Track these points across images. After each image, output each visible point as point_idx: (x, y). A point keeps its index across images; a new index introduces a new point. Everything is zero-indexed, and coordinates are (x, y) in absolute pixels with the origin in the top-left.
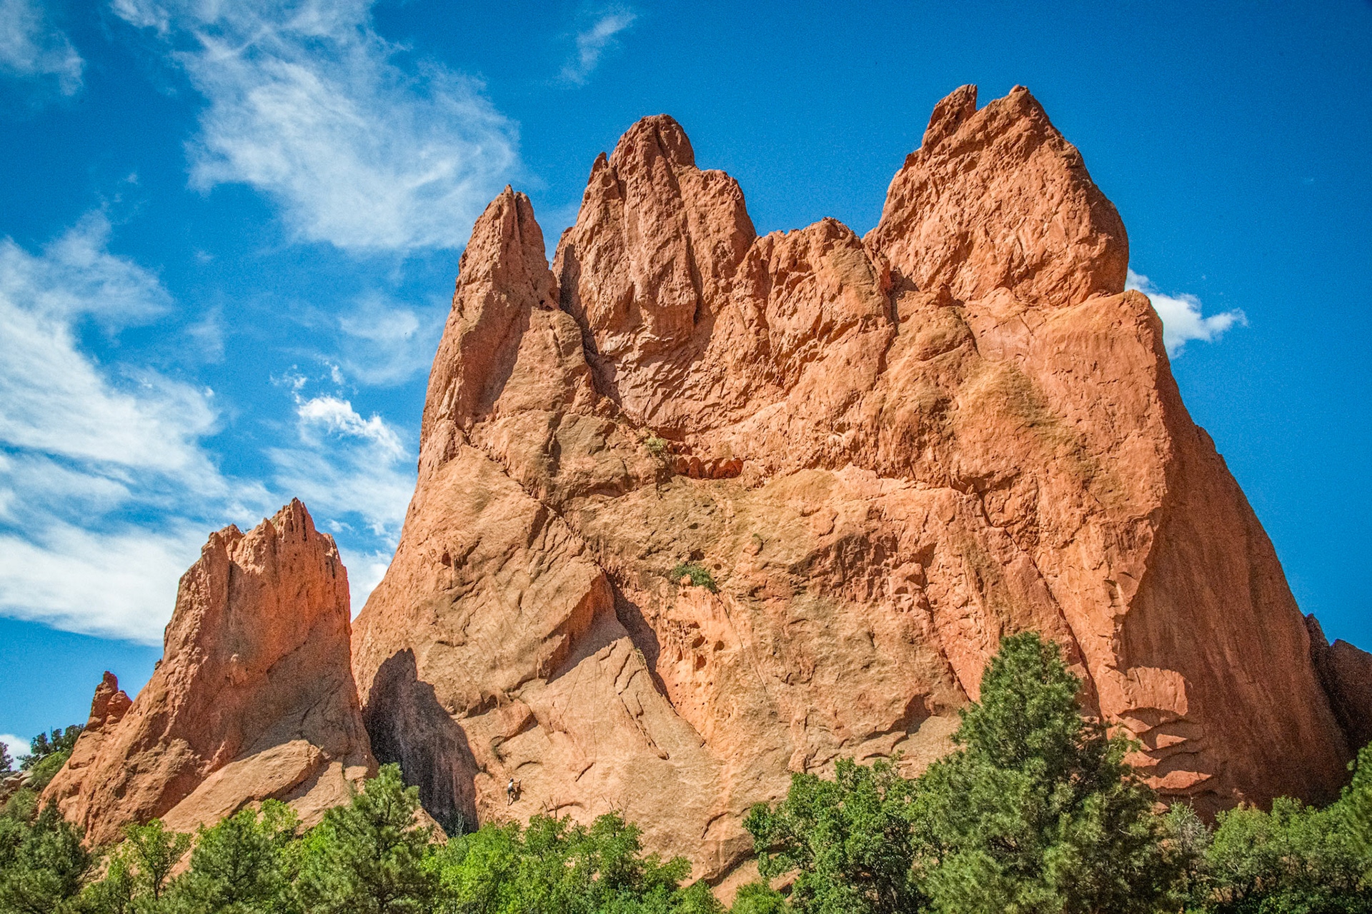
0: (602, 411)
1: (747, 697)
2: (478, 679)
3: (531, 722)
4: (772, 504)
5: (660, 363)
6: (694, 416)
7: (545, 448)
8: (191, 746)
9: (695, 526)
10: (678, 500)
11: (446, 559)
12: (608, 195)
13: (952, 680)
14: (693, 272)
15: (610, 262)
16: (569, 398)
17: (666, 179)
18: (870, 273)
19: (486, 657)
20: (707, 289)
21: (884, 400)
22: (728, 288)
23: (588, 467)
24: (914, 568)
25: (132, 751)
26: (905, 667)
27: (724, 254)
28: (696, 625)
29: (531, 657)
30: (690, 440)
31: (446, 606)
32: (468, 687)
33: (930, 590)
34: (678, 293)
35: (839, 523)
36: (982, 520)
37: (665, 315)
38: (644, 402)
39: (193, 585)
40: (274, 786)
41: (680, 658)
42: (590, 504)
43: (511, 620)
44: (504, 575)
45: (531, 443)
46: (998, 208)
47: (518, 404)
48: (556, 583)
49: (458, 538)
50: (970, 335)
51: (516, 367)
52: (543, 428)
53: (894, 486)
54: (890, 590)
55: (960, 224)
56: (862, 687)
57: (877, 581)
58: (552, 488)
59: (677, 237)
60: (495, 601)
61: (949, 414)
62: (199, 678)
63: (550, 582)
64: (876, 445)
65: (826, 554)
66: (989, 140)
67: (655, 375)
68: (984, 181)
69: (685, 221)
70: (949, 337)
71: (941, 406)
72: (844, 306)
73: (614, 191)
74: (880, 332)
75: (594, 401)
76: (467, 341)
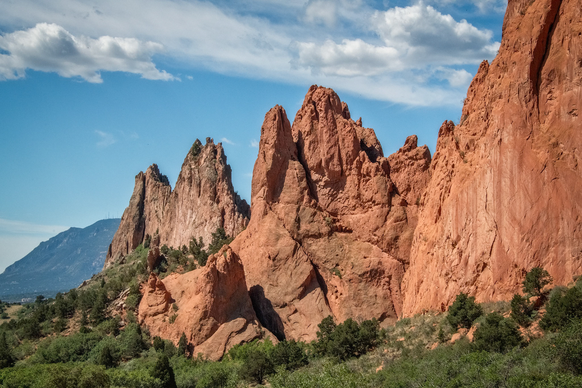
0: (312, 206)
1: (346, 309)
2: (282, 298)
3: (296, 311)
4: (358, 251)
5: (330, 188)
6: (340, 209)
7: (296, 220)
8: (215, 318)
9: (337, 255)
10: (334, 244)
11: (269, 257)
12: (313, 118)
13: (393, 309)
14: (340, 159)
15: (314, 148)
16: (302, 200)
17: (332, 121)
18: (386, 187)
19: (283, 292)
20: (344, 167)
21: (384, 232)
22: (350, 169)
23: (308, 228)
24: (387, 279)
25: (201, 320)
26: (383, 305)
27: (350, 156)
28: (336, 287)
29: (295, 293)
30: (339, 217)
31: (270, 273)
32: (280, 300)
33: (391, 285)
34: (335, 166)
35: (371, 264)
36: (403, 270)
37: (332, 174)
38: (325, 202)
39: (209, 277)
40: (238, 329)
41: (332, 294)
42: (310, 241)
43: (289, 281)
44: (286, 265)
45: (291, 217)
46: (417, 182)
47: (286, 201)
48: (301, 270)
49: (272, 250)
50: (406, 218)
51: (285, 184)
52: (295, 212)
53: (386, 255)
54: (382, 284)
55: (408, 182)
56: (372, 309)
57: (379, 281)
58: (298, 235)
59: (335, 145)
60: (284, 274)
61: (398, 241)
62: (214, 302)
63: (300, 269)
64: (382, 243)
65: (367, 273)
66: (417, 160)
67: (329, 192)
68: (415, 171)
69: (338, 139)
70: (401, 218)
71: (396, 238)
72: (378, 198)
73: (315, 117)
74: (386, 209)
75: (310, 201)
76: (268, 174)
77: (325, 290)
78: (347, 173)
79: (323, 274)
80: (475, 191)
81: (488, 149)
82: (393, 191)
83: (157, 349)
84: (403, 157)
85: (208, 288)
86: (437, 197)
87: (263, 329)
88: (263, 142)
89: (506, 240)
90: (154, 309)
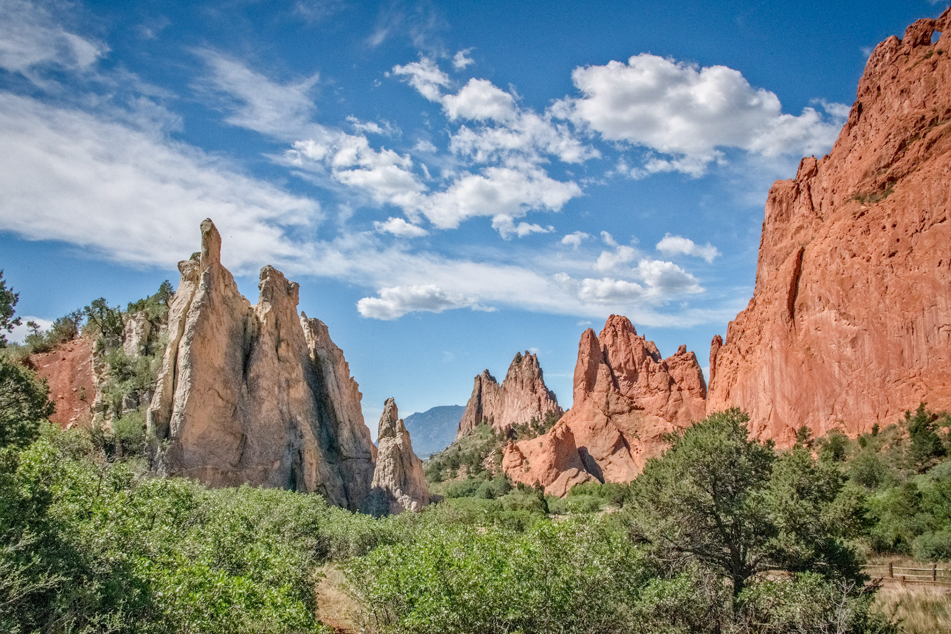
0: (617, 393)
2: (600, 454)
3: (610, 463)
4: (649, 422)
5: (628, 381)
6: (635, 395)
7: (606, 403)
8: (557, 469)
9: (636, 425)
10: (633, 418)
11: (590, 428)
12: (614, 336)
14: (634, 362)
15: (615, 355)
16: (610, 390)
17: (627, 337)
18: (667, 379)
19: (601, 450)
20: (637, 367)
21: (667, 408)
22: (641, 368)
23: (615, 408)
25: (548, 470)
27: (640, 360)
28: (636, 446)
29: (609, 451)
30: (635, 400)
31: (591, 438)
32: (599, 456)
34: (631, 367)
35: (660, 430)
37: (628, 371)
38: (625, 390)
39: (552, 442)
40: (573, 475)
41: (634, 451)
42: (616, 416)
43: (605, 443)
44: (602, 433)
45: (603, 401)
47: (599, 390)
49: (592, 423)
50: (682, 399)
51: (597, 379)
52: (605, 398)
53: (669, 424)
55: (682, 375)
58: (608, 412)
59: (630, 353)
60: (601, 438)
61: (677, 414)
62: (556, 458)
63: (611, 435)
64: (666, 416)
65: (657, 436)
66: (687, 361)
67: (627, 384)
68: (686, 368)
69: (632, 349)
70: (678, 399)
71: (676, 412)
72: (662, 386)
73: (615, 335)
74: (668, 393)
75: (615, 390)
76: (586, 373)
77: (629, 449)
78: (639, 371)
79: (627, 438)
80: (756, 380)
81: (763, 353)
82: (672, 381)
83: (519, 489)
84: (677, 359)
85: (552, 449)
86: (726, 384)
87: (590, 475)
88: (581, 353)
89: (779, 410)
90: (513, 464)
